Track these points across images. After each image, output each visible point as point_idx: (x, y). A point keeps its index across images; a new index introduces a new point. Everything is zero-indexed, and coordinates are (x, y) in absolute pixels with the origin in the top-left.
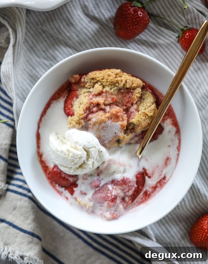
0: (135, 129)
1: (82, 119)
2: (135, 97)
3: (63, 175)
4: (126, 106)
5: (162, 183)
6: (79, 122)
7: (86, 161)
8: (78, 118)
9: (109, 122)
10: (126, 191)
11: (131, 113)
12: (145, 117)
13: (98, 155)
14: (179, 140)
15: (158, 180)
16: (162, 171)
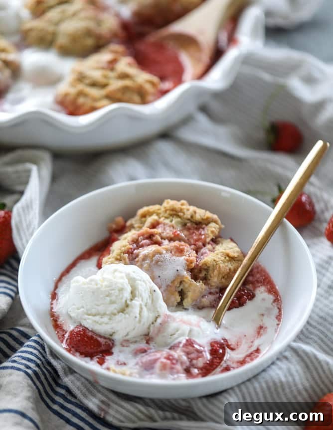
0: (209, 277)
1: (124, 253)
2: (209, 232)
3: (90, 334)
4: (195, 245)
5: (253, 357)
6: (121, 257)
7: (128, 302)
8: (120, 251)
9: (168, 256)
10: (193, 356)
11: (202, 255)
12: (225, 258)
13: (149, 296)
14: (280, 309)
15: (248, 353)
16: (252, 342)
